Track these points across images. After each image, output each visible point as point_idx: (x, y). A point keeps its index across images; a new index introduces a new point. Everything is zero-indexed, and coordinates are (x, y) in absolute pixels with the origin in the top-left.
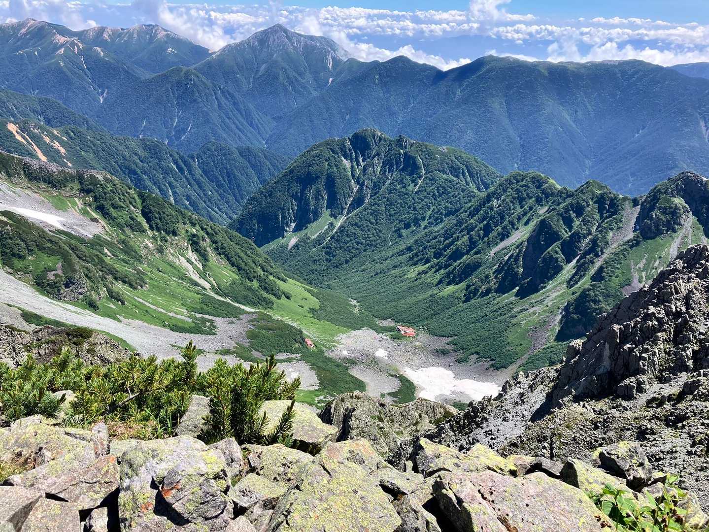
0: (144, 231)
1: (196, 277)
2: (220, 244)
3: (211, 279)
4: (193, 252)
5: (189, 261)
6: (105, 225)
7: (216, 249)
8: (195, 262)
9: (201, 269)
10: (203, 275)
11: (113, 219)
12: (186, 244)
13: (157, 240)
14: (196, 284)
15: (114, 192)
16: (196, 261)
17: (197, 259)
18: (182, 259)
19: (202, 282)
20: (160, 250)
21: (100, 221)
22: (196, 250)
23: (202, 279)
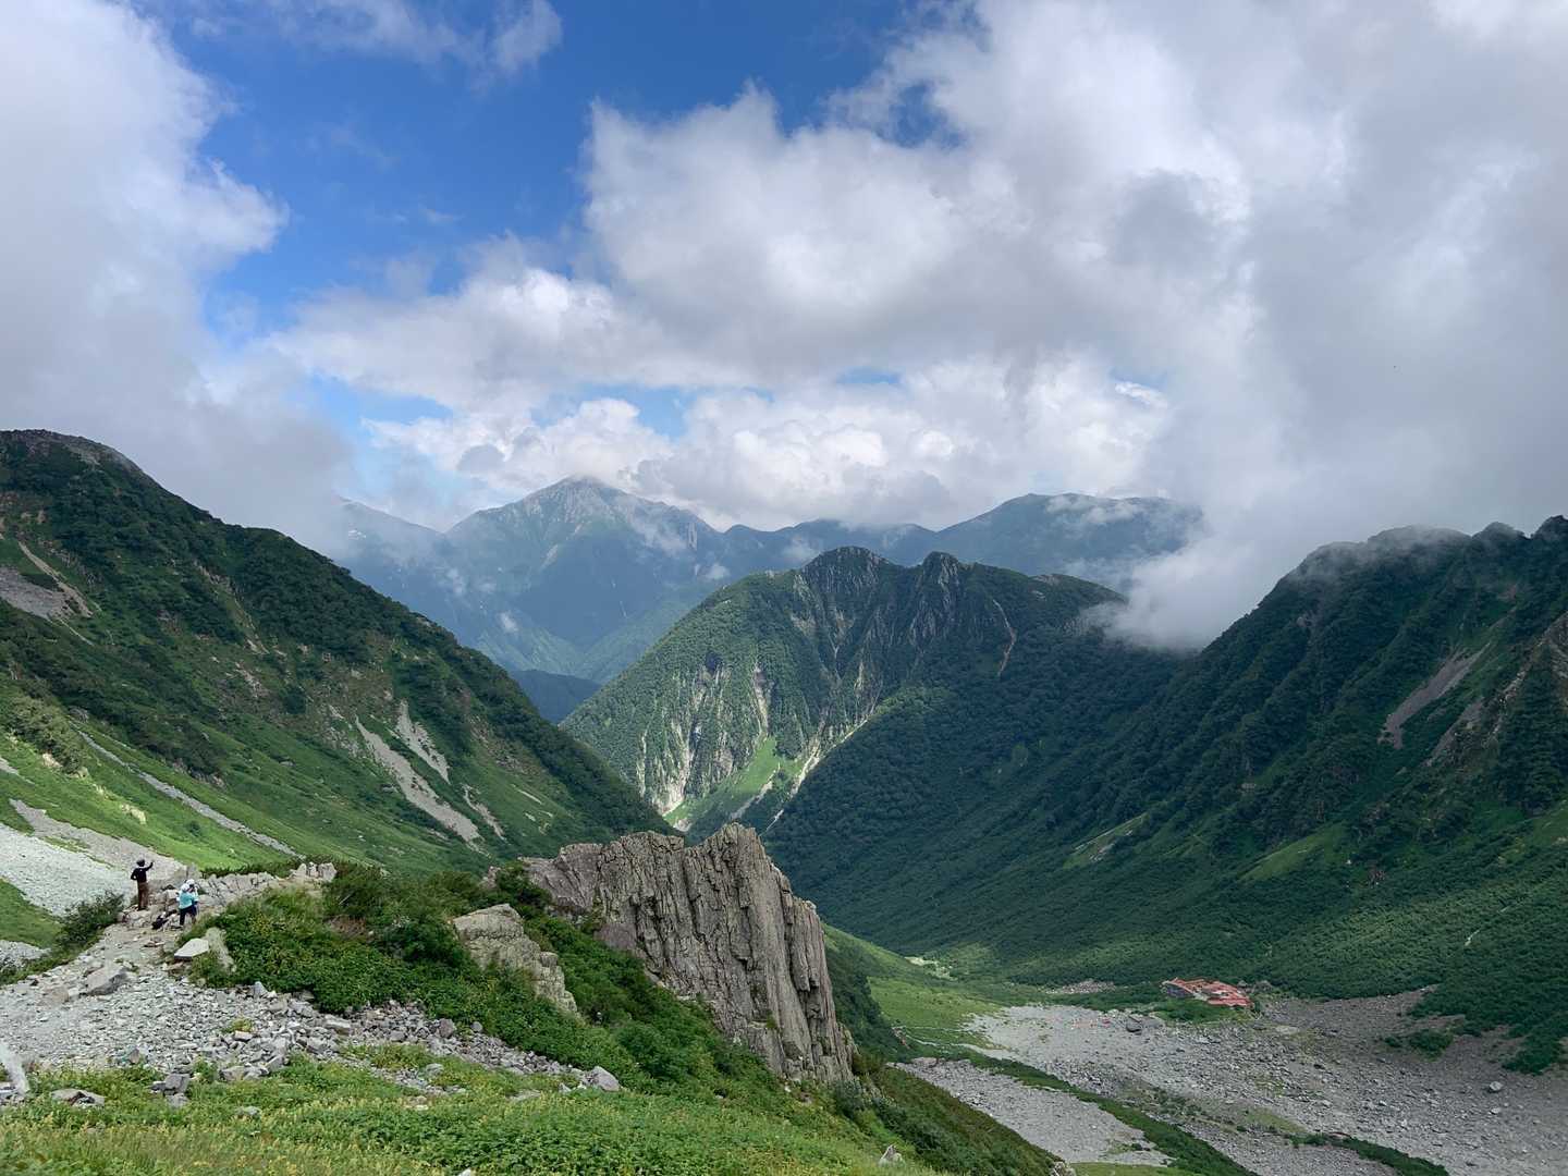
0: (234, 636)
1: (423, 799)
2: (508, 705)
3: (482, 810)
4: (414, 720)
5: (399, 746)
6: (80, 601)
7: (495, 721)
8: (422, 754)
9: (445, 776)
10: (449, 794)
11: (117, 583)
12: (389, 696)
13: (282, 671)
14: (426, 821)
15: (133, 505)
16: (425, 748)
17: (429, 743)
18: (374, 741)
19: (445, 815)
20: (293, 704)
21: (61, 585)
22: (426, 714)
23: (446, 807)
